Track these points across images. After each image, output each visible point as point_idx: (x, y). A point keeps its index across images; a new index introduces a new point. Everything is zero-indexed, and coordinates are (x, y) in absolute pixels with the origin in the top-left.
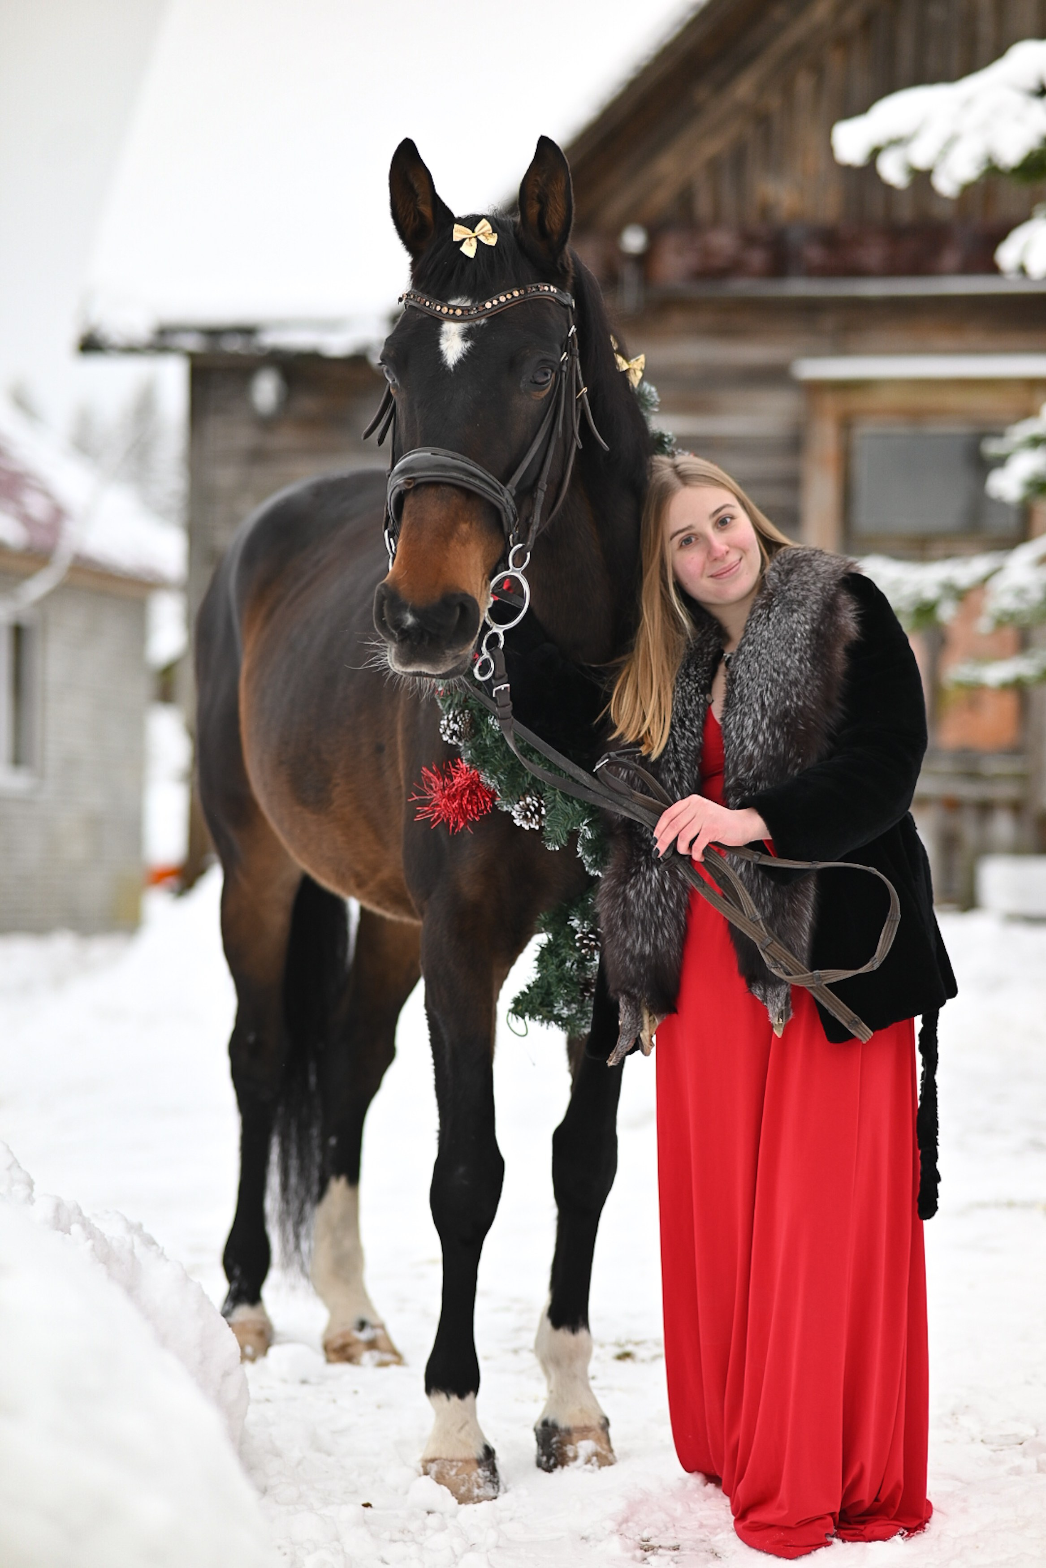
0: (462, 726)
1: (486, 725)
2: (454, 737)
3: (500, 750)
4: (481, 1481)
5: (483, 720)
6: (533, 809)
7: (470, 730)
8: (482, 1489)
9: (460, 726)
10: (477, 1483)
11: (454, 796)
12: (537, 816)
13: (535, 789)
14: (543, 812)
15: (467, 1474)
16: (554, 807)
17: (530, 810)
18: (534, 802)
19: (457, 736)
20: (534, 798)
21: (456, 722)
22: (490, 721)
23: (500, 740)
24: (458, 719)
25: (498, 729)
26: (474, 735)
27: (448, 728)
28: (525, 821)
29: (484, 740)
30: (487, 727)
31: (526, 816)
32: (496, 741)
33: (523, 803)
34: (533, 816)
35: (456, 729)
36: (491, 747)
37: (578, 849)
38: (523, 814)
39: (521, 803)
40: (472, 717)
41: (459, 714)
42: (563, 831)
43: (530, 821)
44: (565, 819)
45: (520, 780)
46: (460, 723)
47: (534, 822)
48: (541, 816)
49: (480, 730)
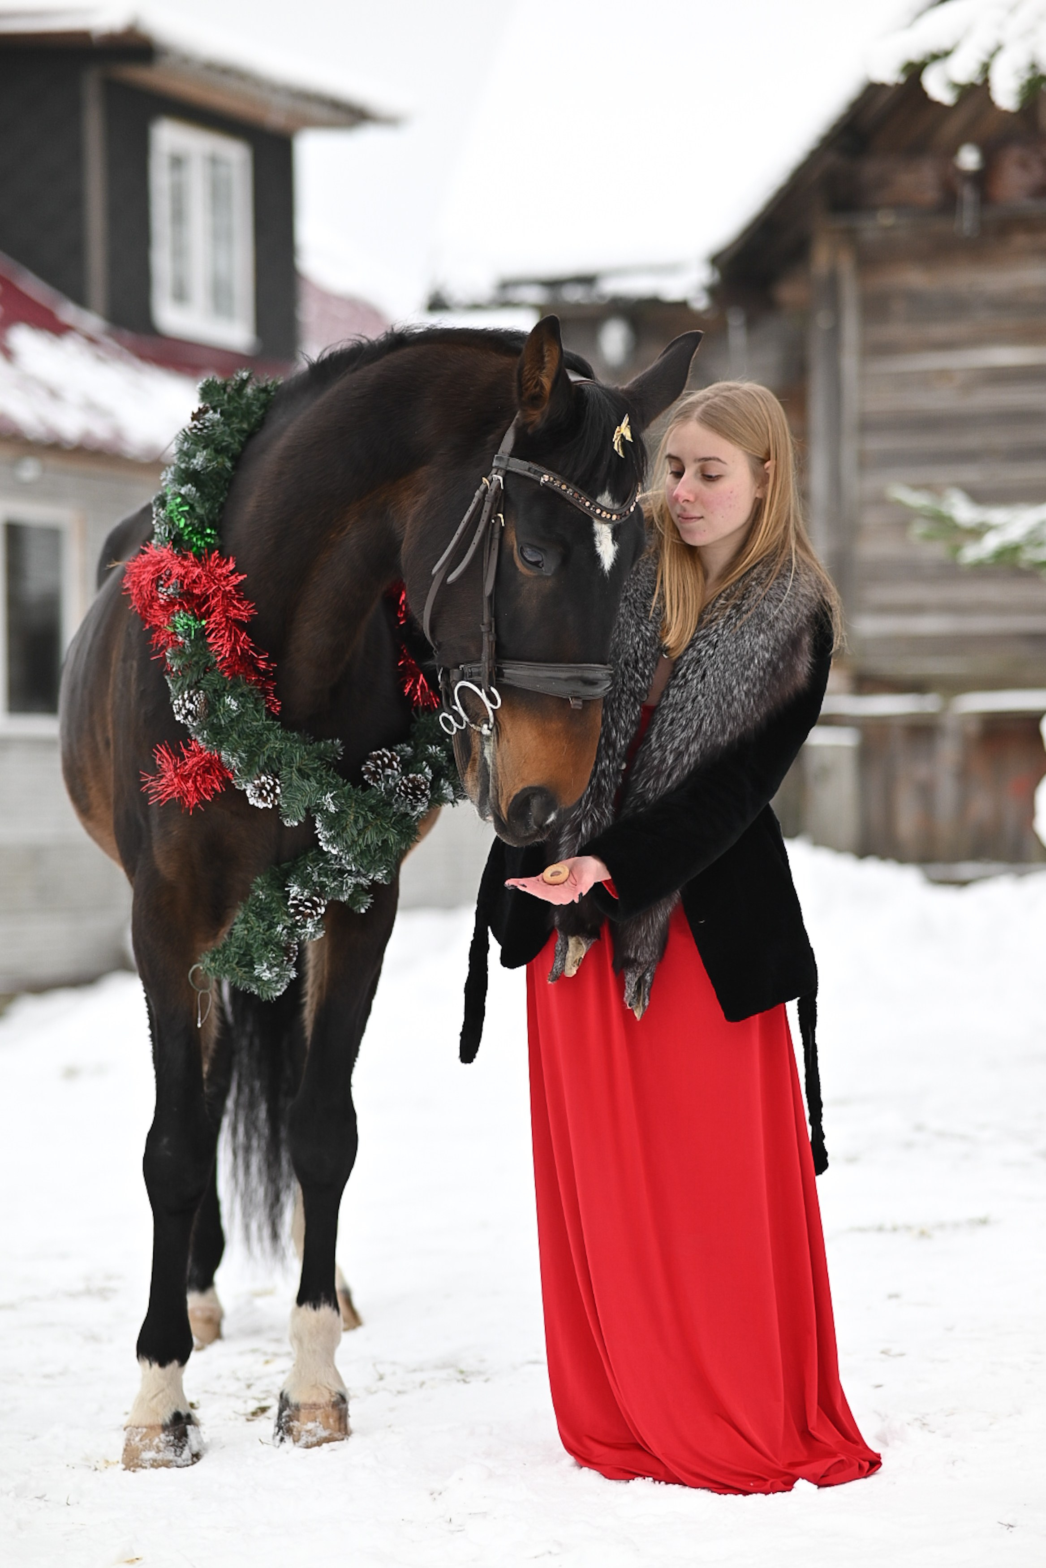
0: (198, 706)
1: (222, 704)
2: (189, 717)
3: (235, 731)
4: (161, 1445)
5: (219, 701)
6: (268, 788)
7: (205, 710)
8: (161, 1453)
9: (196, 706)
10: (158, 1447)
11: (189, 776)
12: (271, 795)
14: (278, 791)
15: (150, 1440)
16: (290, 785)
17: (266, 789)
18: (269, 781)
19: (192, 715)
20: (269, 777)
21: (191, 702)
22: (228, 701)
23: (235, 721)
24: (194, 699)
25: (235, 709)
26: (209, 715)
27: (183, 708)
28: (260, 800)
29: (220, 720)
30: (223, 707)
31: (261, 795)
32: (232, 720)
33: (258, 781)
34: (268, 795)
35: (191, 709)
36: (226, 727)
37: (317, 825)
38: (258, 792)
39: (256, 782)
40: (206, 698)
41: (194, 694)
42: (301, 808)
43: (265, 800)
44: (302, 796)
45: (257, 759)
46: (196, 703)
47: (269, 801)
48: (276, 795)
49: (215, 711)
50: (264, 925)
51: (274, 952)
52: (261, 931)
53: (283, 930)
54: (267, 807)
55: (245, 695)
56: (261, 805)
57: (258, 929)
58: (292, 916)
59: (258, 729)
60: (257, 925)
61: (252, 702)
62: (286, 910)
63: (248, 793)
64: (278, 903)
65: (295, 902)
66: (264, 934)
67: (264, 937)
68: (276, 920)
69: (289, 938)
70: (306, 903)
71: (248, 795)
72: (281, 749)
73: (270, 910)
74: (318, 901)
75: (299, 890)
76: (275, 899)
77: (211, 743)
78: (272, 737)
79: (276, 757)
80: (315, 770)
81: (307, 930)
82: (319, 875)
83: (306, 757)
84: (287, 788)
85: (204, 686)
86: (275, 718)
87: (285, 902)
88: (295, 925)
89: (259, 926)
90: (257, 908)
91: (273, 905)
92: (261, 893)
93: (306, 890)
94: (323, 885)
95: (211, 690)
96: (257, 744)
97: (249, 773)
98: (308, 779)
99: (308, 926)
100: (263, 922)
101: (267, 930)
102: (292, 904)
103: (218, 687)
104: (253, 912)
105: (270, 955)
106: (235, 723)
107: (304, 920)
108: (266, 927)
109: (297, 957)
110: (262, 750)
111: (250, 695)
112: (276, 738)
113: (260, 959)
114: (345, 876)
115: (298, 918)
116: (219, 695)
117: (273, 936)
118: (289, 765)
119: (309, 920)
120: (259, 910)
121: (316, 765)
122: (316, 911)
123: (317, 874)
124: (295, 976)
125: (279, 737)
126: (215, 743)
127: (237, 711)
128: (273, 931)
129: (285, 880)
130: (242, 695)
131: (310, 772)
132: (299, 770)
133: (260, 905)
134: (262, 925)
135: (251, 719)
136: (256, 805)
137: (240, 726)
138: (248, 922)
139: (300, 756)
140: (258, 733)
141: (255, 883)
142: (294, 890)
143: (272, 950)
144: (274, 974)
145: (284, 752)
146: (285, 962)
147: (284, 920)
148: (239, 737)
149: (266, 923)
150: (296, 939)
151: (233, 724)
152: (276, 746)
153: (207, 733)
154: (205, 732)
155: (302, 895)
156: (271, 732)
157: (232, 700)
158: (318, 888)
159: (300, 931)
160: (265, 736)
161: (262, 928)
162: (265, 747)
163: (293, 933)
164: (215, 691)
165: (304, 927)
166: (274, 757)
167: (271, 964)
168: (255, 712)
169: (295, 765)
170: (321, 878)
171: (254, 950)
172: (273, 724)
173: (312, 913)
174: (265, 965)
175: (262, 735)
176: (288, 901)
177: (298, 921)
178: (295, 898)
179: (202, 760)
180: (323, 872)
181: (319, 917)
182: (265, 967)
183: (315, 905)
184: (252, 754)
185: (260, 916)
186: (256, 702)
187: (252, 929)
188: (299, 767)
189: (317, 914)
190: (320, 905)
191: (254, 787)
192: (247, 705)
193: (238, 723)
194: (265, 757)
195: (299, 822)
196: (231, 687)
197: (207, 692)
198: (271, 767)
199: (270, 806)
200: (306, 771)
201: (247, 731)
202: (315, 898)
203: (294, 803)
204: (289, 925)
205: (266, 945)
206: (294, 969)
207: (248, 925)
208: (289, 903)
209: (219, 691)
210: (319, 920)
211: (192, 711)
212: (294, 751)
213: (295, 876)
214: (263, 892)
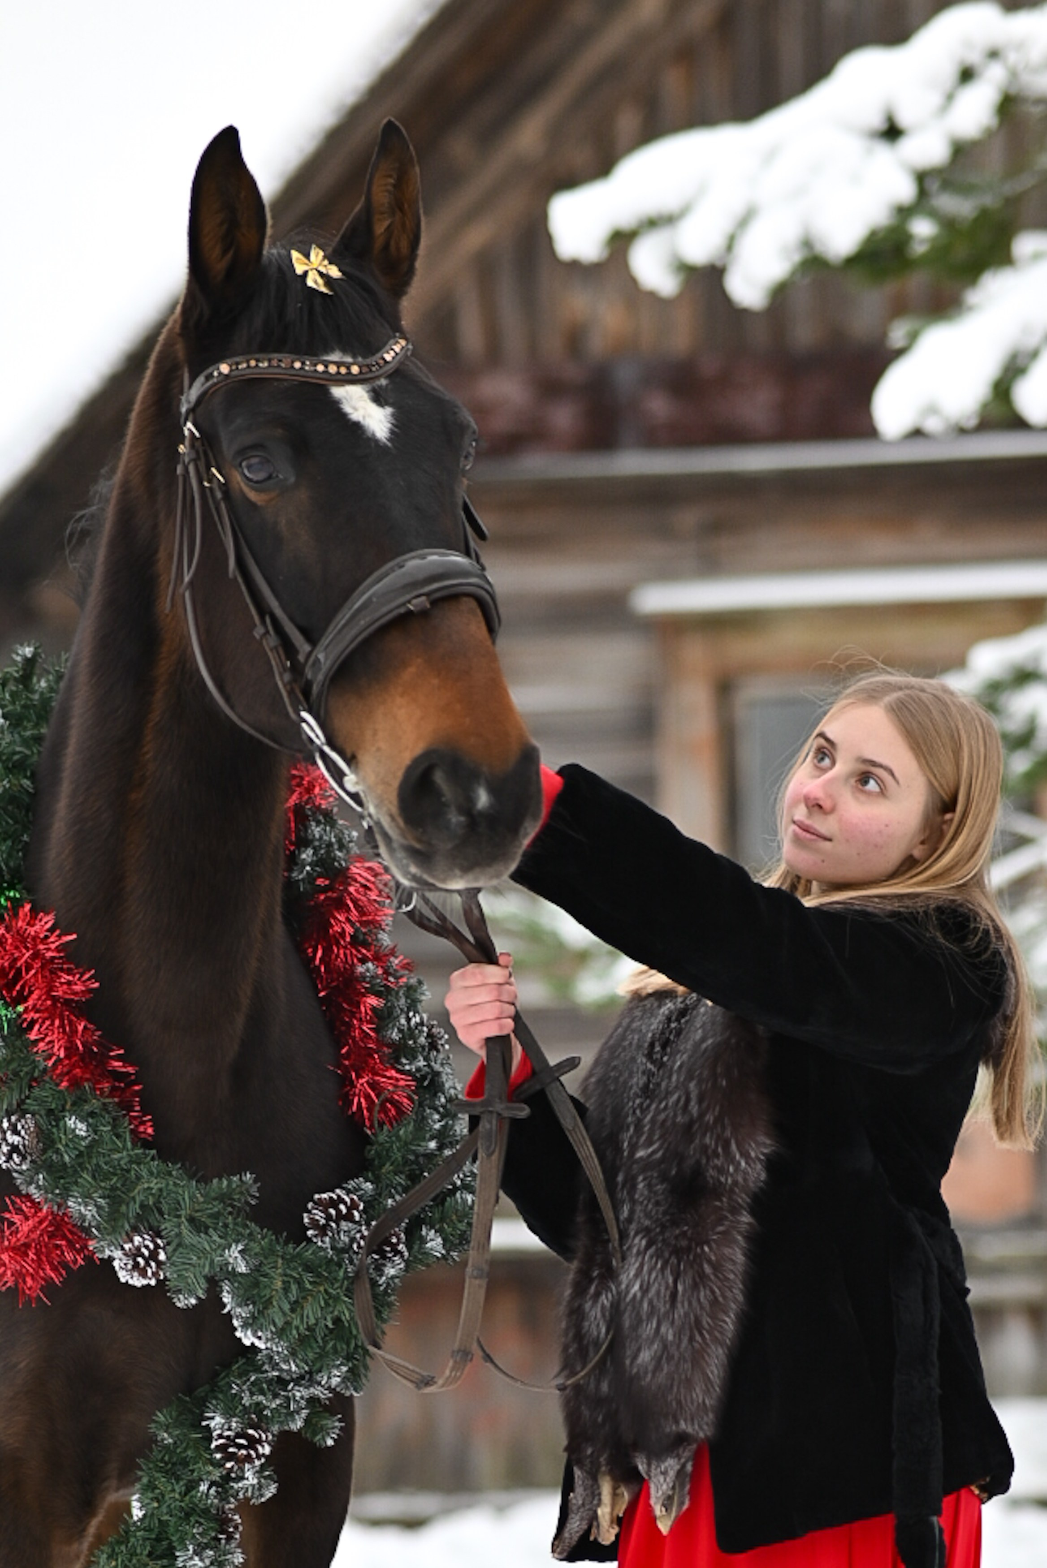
0: (27, 1137)
1: (63, 1131)
2: (15, 1156)
3: (87, 1169)
5: (57, 1126)
6: (146, 1253)
7: (38, 1142)
9: (23, 1138)
12: (153, 1264)
13: (146, 1224)
14: (162, 1256)
16: (179, 1245)
17: (142, 1256)
18: (147, 1243)
19: (19, 1153)
20: (146, 1236)
21: (16, 1132)
22: (71, 1124)
23: (85, 1154)
24: (19, 1127)
25: (83, 1134)
26: (44, 1151)
27: (4, 1143)
28: (136, 1274)
29: (62, 1156)
30: (65, 1134)
31: (136, 1266)
32: (80, 1155)
33: (130, 1245)
34: (148, 1264)
35: (16, 1143)
36: (73, 1166)
37: (225, 1300)
38: (131, 1262)
39: (127, 1246)
40: (36, 1125)
41: (19, 1120)
42: (198, 1275)
43: (143, 1274)
44: (199, 1258)
45: (123, 1208)
46: (23, 1133)
47: (149, 1273)
48: (159, 1264)
49: (53, 1142)
50: (179, 1487)
51: (201, 1524)
52: (177, 1496)
53: (209, 1489)
54: (149, 1285)
55: (96, 1113)
56: (138, 1282)
57: (172, 1495)
58: (220, 1465)
59: (122, 1163)
60: (169, 1488)
61: (109, 1123)
62: (209, 1457)
63: (116, 1264)
64: (196, 1449)
65: (221, 1441)
66: (182, 1501)
67: (183, 1504)
68: (195, 1474)
69: (221, 1500)
70: (237, 1441)
71: (117, 1268)
72: (160, 1190)
73: (185, 1463)
74: (257, 1436)
75: (223, 1421)
76: (191, 1443)
77: (52, 1193)
78: (144, 1173)
79: (154, 1204)
80: (216, 1216)
81: (245, 1482)
82: (252, 1394)
83: (201, 1199)
84: (175, 1250)
85: (32, 1108)
86: (147, 1145)
87: (206, 1444)
88: (227, 1478)
89: (173, 1490)
90: (166, 1464)
91: (189, 1453)
92: (166, 1435)
93: (234, 1419)
94: (259, 1408)
95: (43, 1112)
96: (123, 1185)
97: (114, 1231)
98: (206, 1233)
99: (246, 1476)
100: (177, 1483)
101: (186, 1494)
102: (217, 1446)
103: (53, 1106)
104: (160, 1470)
105: (195, 1531)
106: (86, 1158)
107: (239, 1468)
108: (183, 1488)
109: (241, 1533)
110: (132, 1195)
111: (104, 1113)
112: (151, 1173)
113: (182, 1541)
114: (290, 1387)
115: (229, 1465)
116: (55, 1116)
117: (196, 1500)
118: (175, 1212)
119: (247, 1466)
120: (170, 1466)
121: (216, 1209)
122: (256, 1450)
123: (248, 1393)
124: (241, 1560)
125: (155, 1171)
126: (57, 1191)
127: (86, 1137)
128: (193, 1493)
129: (204, 1412)
130: (92, 1114)
131: (209, 1222)
132: (191, 1220)
133: (170, 1459)
134: (176, 1487)
135: (110, 1150)
136: (131, 1282)
137: (94, 1161)
138: (156, 1488)
139: (190, 1198)
140: (122, 1169)
141: (156, 1422)
142: (217, 1422)
143: (197, 1522)
144: (207, 1562)
145: (165, 1194)
146: (223, 1542)
147: (209, 1473)
148: (94, 1177)
149: (181, 1483)
150: (232, 1500)
151: (81, 1160)
152: (152, 1185)
153: (44, 1178)
154: (41, 1176)
155: (229, 1429)
156: (142, 1166)
157: (77, 1121)
158: (254, 1416)
159: (235, 1486)
160: (133, 1172)
161: (178, 1491)
162: (135, 1189)
163: (226, 1491)
164: (50, 1112)
165: (242, 1478)
166: (151, 1203)
167: (199, 1545)
168: (114, 1138)
169: (183, 1213)
170: (255, 1397)
171: (172, 1530)
172: (144, 1154)
173: (249, 1455)
174: (191, 1547)
175: (128, 1171)
176: (211, 1442)
177: (231, 1470)
178: (220, 1436)
179: (41, 1222)
180: (257, 1388)
181: (263, 1460)
182: (191, 1552)
183: (253, 1443)
184: (115, 1199)
185: (172, 1474)
186: (115, 1123)
187: (163, 1496)
188: (190, 1215)
189: (259, 1457)
190: (260, 1441)
191: (126, 1254)
192: (102, 1128)
193: (90, 1157)
194: (137, 1206)
195: (198, 1298)
196: (74, 1104)
197: (37, 1117)
198: (148, 1221)
199: (153, 1282)
200: (203, 1219)
201: (105, 1167)
202: (251, 1432)
203: (186, 1270)
204: (218, 1479)
205: (188, 1515)
206: (240, 1550)
207: (157, 1491)
208: (213, 1446)
209: (56, 1112)
210: (262, 1465)
211: (17, 1146)
212: (181, 1192)
213: (214, 1402)
214: (170, 1434)
